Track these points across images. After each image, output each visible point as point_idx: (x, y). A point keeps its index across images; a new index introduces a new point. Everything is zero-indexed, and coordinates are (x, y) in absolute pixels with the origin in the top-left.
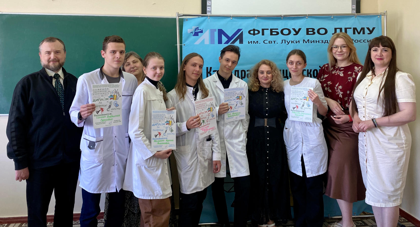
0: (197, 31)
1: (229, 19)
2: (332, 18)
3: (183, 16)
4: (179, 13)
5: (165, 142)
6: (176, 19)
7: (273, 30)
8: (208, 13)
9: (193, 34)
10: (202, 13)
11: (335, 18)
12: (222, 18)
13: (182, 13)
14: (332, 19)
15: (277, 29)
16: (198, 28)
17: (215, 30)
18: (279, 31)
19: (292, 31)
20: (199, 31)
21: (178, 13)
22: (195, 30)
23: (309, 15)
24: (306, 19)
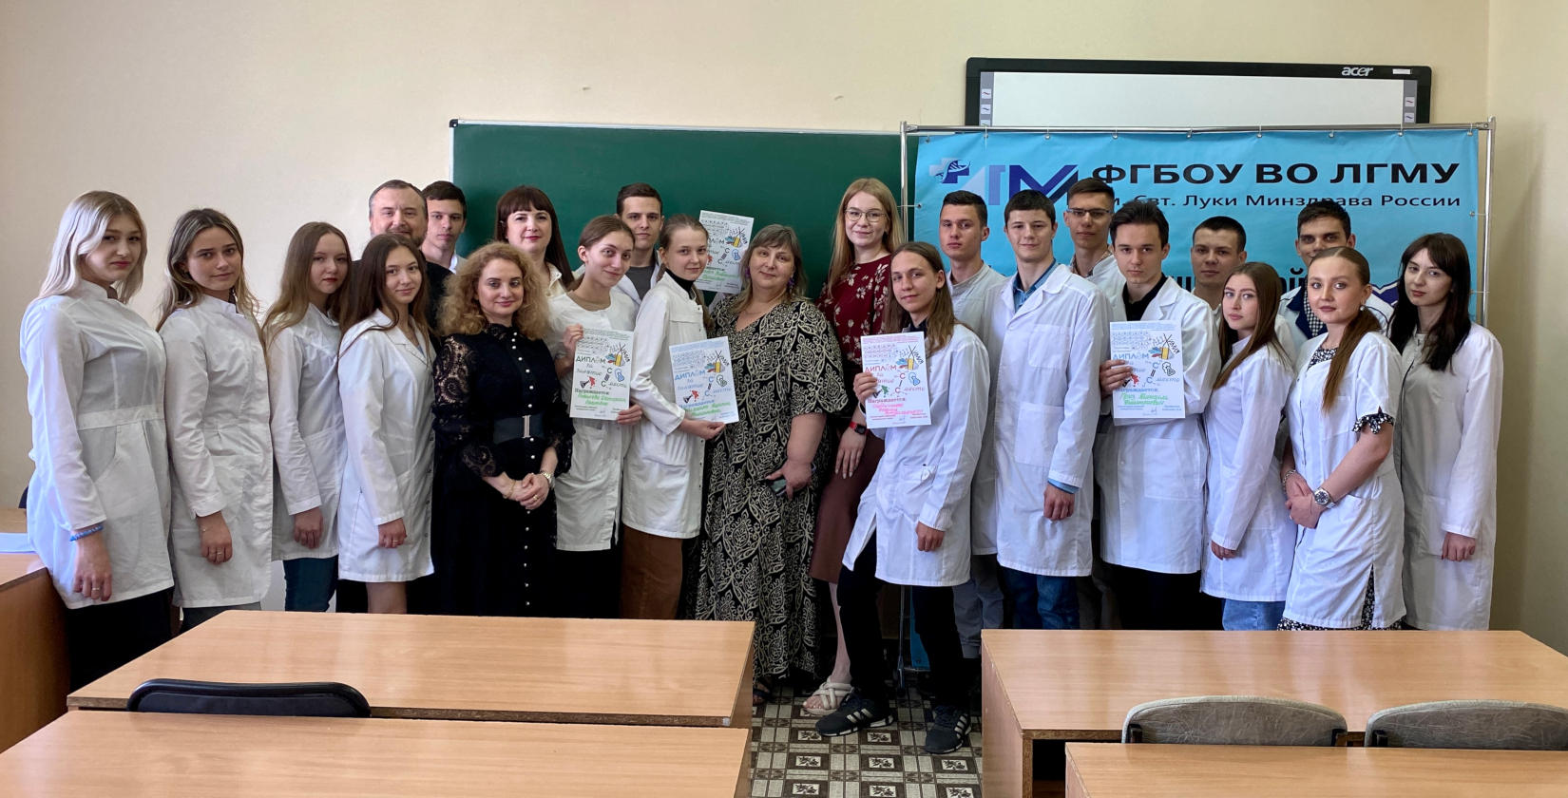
0: (953, 171)
1: (1040, 139)
2: (1332, 135)
3: (918, 130)
4: (908, 124)
5: (710, 409)
6: (898, 138)
7: (1163, 170)
8: (982, 122)
9: (944, 178)
10: (967, 124)
11: (1341, 137)
12: (1020, 135)
13: (915, 122)
14: (1333, 140)
15: (1175, 166)
16: (956, 162)
17: (1002, 168)
18: (1179, 171)
19: (1216, 171)
20: (958, 170)
21: (905, 123)
22: (949, 168)
23: (1264, 128)
24: (1255, 142)
